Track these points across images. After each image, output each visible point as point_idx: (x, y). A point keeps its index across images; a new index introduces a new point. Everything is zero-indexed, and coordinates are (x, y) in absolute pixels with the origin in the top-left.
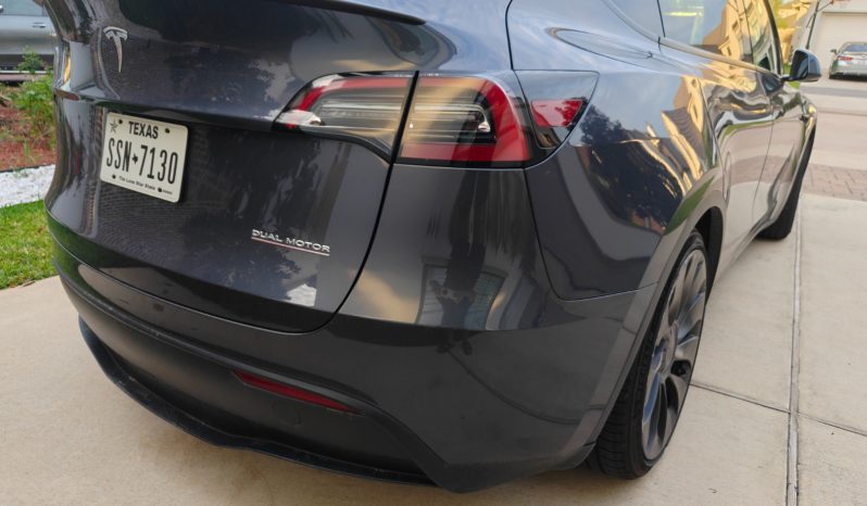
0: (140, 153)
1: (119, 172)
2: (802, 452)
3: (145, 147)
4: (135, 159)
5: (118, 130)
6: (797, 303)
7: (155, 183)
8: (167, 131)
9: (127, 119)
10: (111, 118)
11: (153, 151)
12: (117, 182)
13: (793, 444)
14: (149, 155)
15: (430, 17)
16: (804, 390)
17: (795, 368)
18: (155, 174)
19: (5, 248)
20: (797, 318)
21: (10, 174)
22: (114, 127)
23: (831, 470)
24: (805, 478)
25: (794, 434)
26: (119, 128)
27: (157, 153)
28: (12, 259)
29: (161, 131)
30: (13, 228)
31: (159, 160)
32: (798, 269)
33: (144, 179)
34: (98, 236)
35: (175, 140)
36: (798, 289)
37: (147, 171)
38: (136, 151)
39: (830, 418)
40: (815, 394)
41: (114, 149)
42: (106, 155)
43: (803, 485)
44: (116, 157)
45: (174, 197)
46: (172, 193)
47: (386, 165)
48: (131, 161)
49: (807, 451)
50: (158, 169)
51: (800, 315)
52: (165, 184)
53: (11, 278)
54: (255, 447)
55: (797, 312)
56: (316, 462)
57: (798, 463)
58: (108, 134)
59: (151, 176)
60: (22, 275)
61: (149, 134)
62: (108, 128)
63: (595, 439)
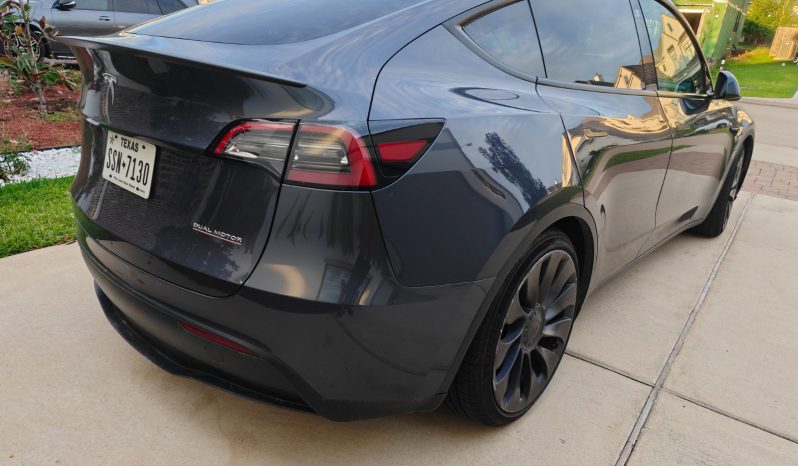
0: (127, 161)
1: (114, 173)
2: (651, 419)
3: (130, 157)
4: (124, 165)
5: (114, 144)
6: (704, 294)
7: (135, 183)
8: (144, 147)
9: (119, 136)
10: (111, 134)
11: (135, 160)
12: (112, 180)
13: (647, 410)
14: (132, 163)
15: (310, 82)
16: (675, 369)
17: (677, 351)
18: (135, 177)
19: (57, 213)
20: (697, 308)
21: (69, 149)
22: (112, 140)
23: (669, 435)
24: (644, 438)
25: (650, 404)
26: (115, 141)
27: (137, 163)
28: (61, 222)
29: (140, 147)
30: (65, 196)
31: (138, 168)
32: (718, 264)
33: (128, 180)
34: (98, 218)
35: (148, 155)
36: (710, 283)
37: (130, 175)
38: (125, 159)
39: (688, 395)
40: (684, 373)
41: (112, 156)
42: (107, 160)
43: (640, 443)
44: (112, 162)
45: (146, 195)
46: (145, 192)
47: (278, 184)
48: (122, 167)
49: (656, 419)
50: (137, 174)
51: (701, 306)
52: (140, 186)
53: (58, 238)
54: (197, 377)
55: (700, 302)
56: (237, 391)
57: (643, 427)
58: (109, 146)
59: (132, 179)
60: (67, 235)
61: (133, 148)
62: (109, 140)
63: (446, 390)
